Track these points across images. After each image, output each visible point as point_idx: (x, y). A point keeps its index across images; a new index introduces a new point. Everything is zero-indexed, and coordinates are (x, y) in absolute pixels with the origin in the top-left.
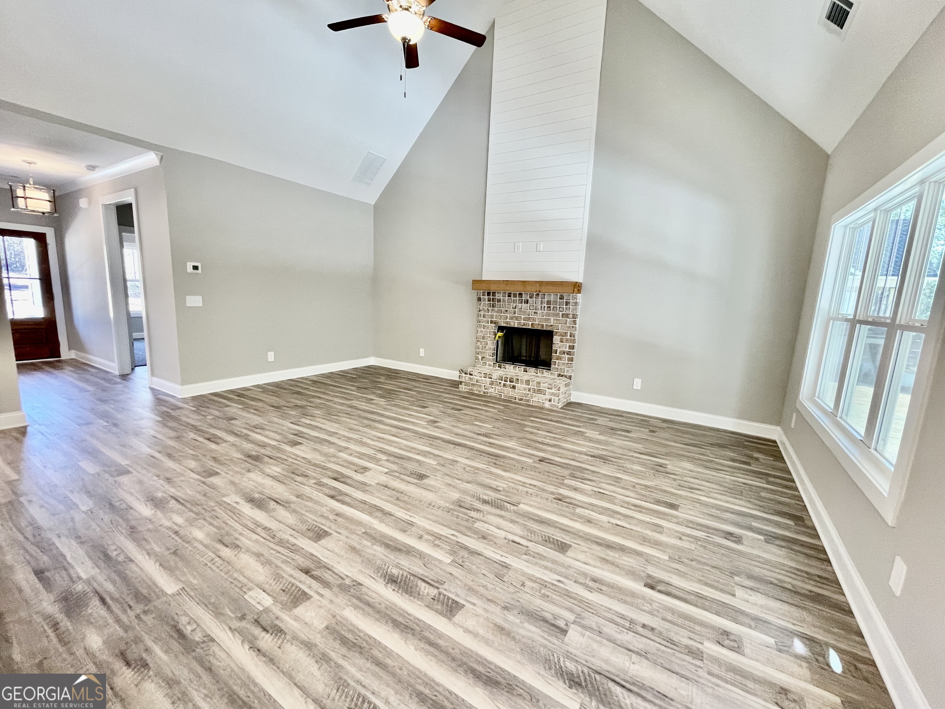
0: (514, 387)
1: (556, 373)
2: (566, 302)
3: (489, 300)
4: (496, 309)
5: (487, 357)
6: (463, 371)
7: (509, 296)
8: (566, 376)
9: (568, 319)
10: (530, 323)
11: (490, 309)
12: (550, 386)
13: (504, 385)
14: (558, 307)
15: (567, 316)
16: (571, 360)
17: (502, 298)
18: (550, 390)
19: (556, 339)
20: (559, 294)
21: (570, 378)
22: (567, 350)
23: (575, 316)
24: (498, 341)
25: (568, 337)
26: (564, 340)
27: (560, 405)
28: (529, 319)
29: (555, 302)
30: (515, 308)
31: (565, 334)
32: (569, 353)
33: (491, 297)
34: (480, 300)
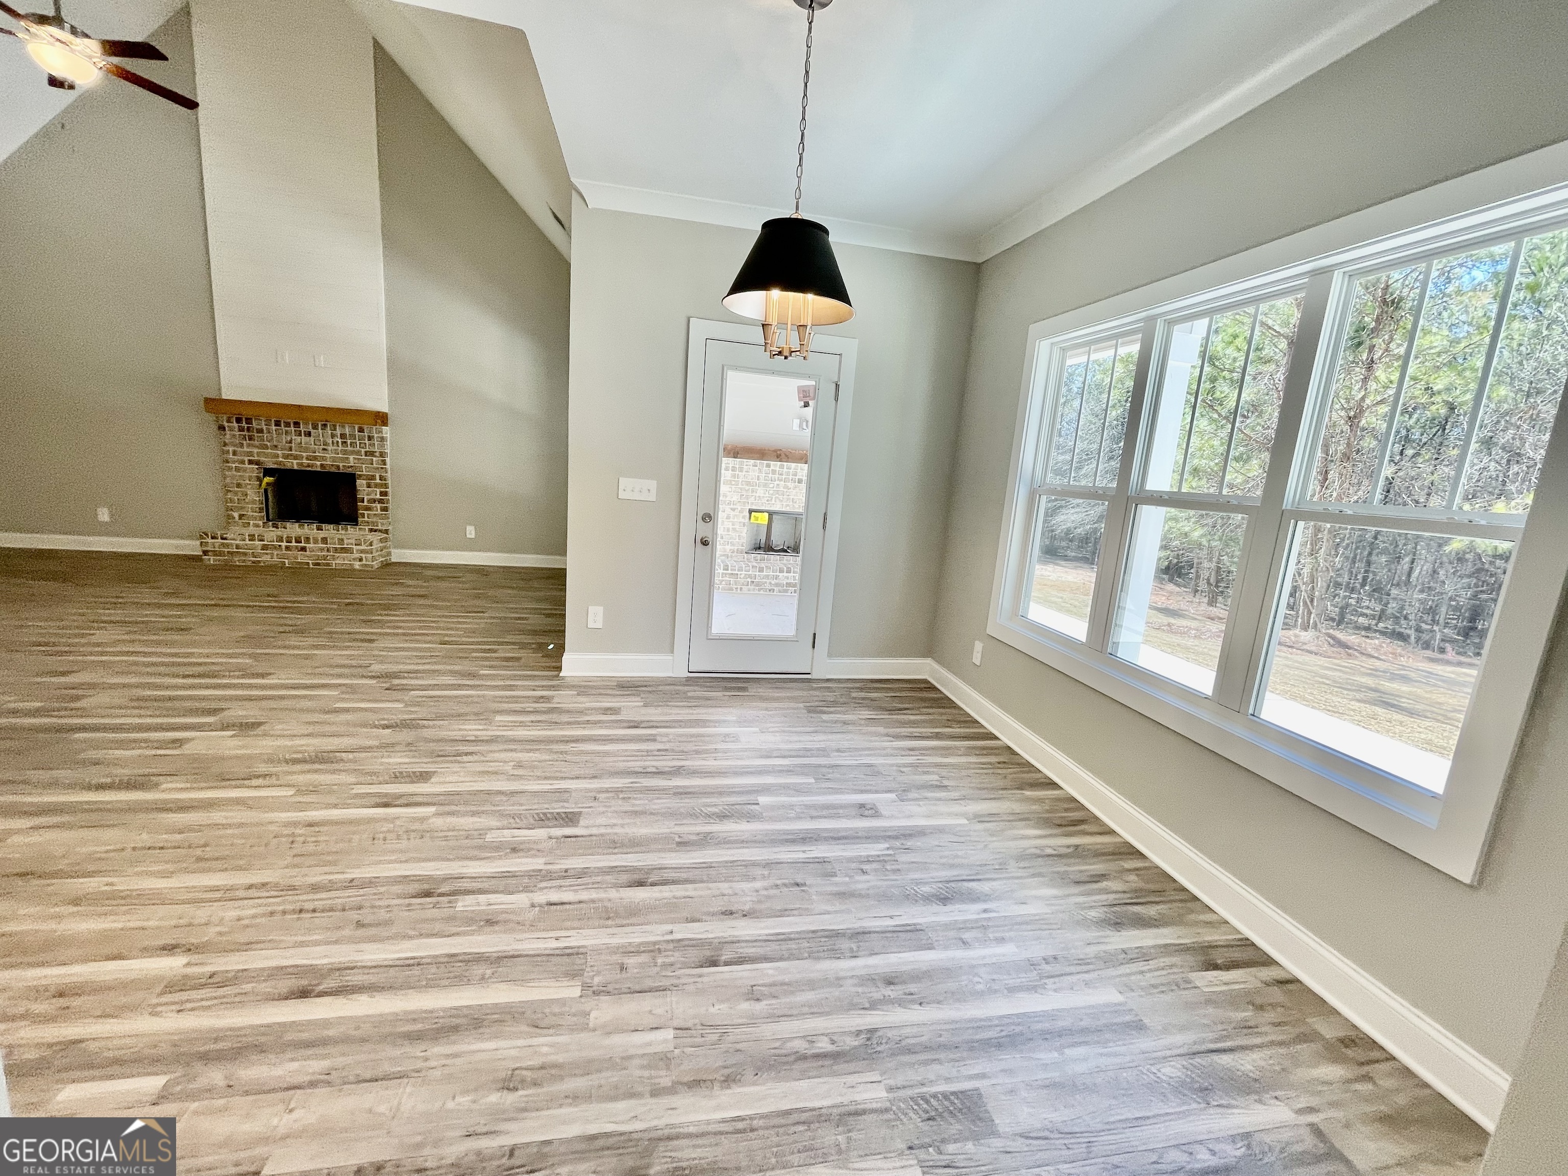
0: (303, 549)
1: (367, 528)
2: (369, 436)
3: (241, 429)
4: (256, 443)
5: (250, 513)
6: (207, 535)
7: (278, 424)
8: (380, 531)
9: (374, 459)
10: (318, 463)
11: (244, 442)
12: (358, 543)
14: (358, 442)
15: (372, 454)
16: (385, 509)
17: (264, 427)
18: (359, 547)
19: (361, 484)
20: (356, 426)
21: (387, 532)
22: (378, 496)
23: (382, 454)
24: (266, 491)
25: (378, 481)
26: (372, 485)
27: (376, 564)
28: (315, 458)
29: (353, 436)
30: (290, 442)
31: (373, 477)
32: (381, 501)
33: (245, 425)
34: (224, 428)
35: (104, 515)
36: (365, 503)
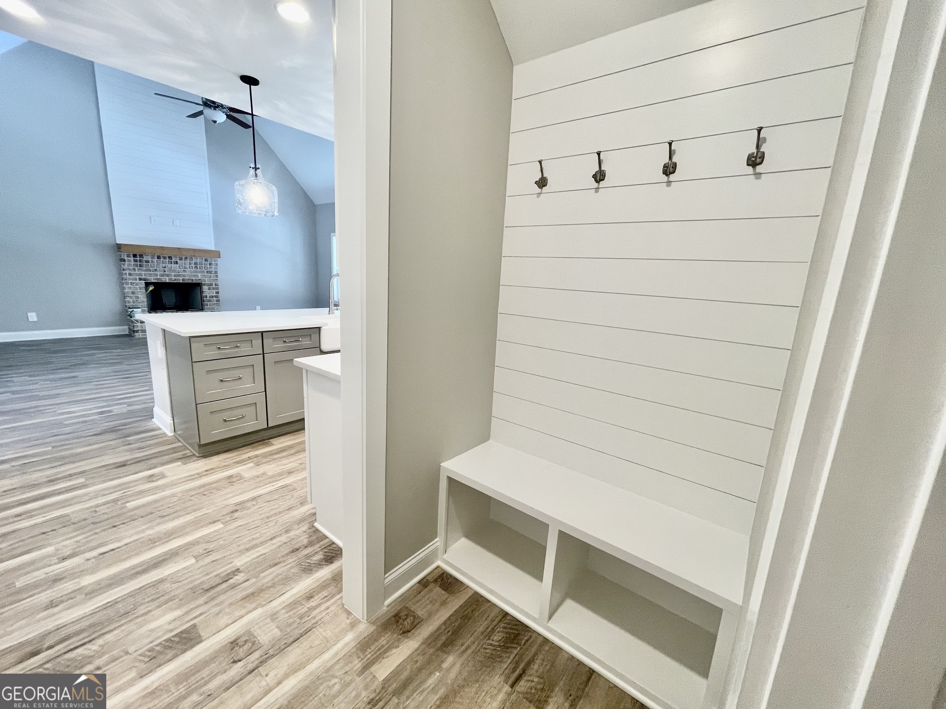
2: (210, 263)
3: (135, 261)
4: (144, 268)
7: (159, 257)
9: (212, 275)
10: (181, 278)
11: (136, 268)
14: (203, 266)
15: (211, 272)
16: (218, 301)
17: (150, 260)
19: (205, 288)
20: (204, 258)
22: (215, 294)
23: (216, 273)
24: (149, 295)
25: (214, 286)
26: (211, 289)
28: (180, 276)
29: (201, 263)
30: (165, 267)
31: (211, 285)
32: (216, 297)
33: (138, 259)
34: (124, 261)
35: (33, 317)
36: (208, 298)
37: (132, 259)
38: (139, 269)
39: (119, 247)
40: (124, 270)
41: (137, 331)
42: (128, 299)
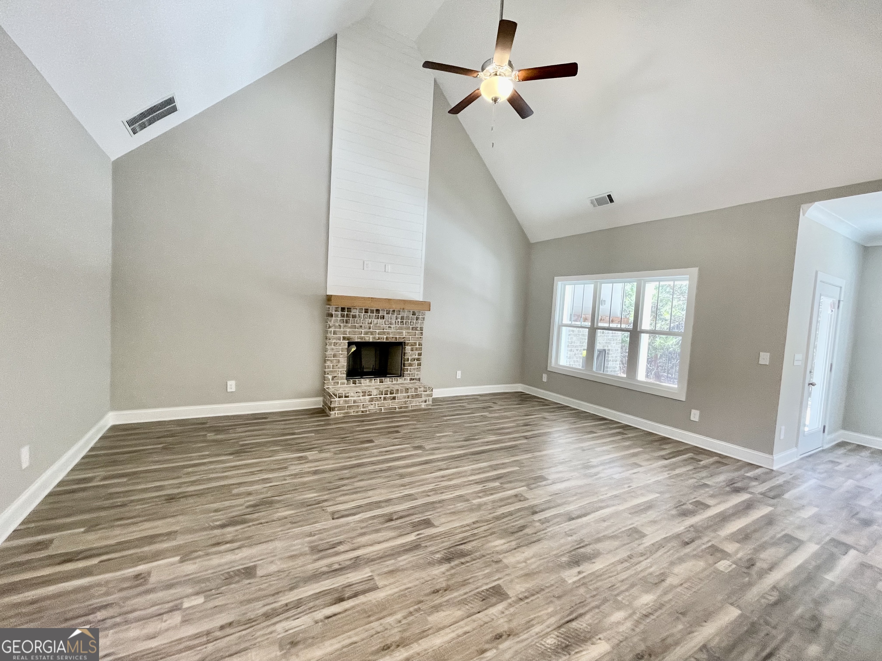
0: (394, 398)
1: (409, 378)
2: (417, 317)
3: (343, 316)
4: (350, 325)
5: (339, 375)
6: (336, 395)
7: (366, 311)
8: (416, 379)
9: (417, 332)
10: (385, 337)
11: (342, 325)
12: (425, 390)
13: (385, 399)
14: (409, 321)
15: (416, 329)
16: (419, 365)
17: (357, 314)
18: (425, 393)
19: (408, 348)
20: (411, 311)
21: (419, 379)
22: (417, 357)
23: (421, 329)
25: (417, 346)
26: (414, 349)
28: (384, 333)
29: (408, 318)
30: (371, 323)
31: (415, 344)
32: (418, 360)
33: (346, 313)
34: (331, 316)
35: (232, 386)
36: (409, 362)
37: (339, 313)
38: (345, 326)
39: (329, 299)
40: (330, 327)
41: (333, 409)
42: (328, 363)
